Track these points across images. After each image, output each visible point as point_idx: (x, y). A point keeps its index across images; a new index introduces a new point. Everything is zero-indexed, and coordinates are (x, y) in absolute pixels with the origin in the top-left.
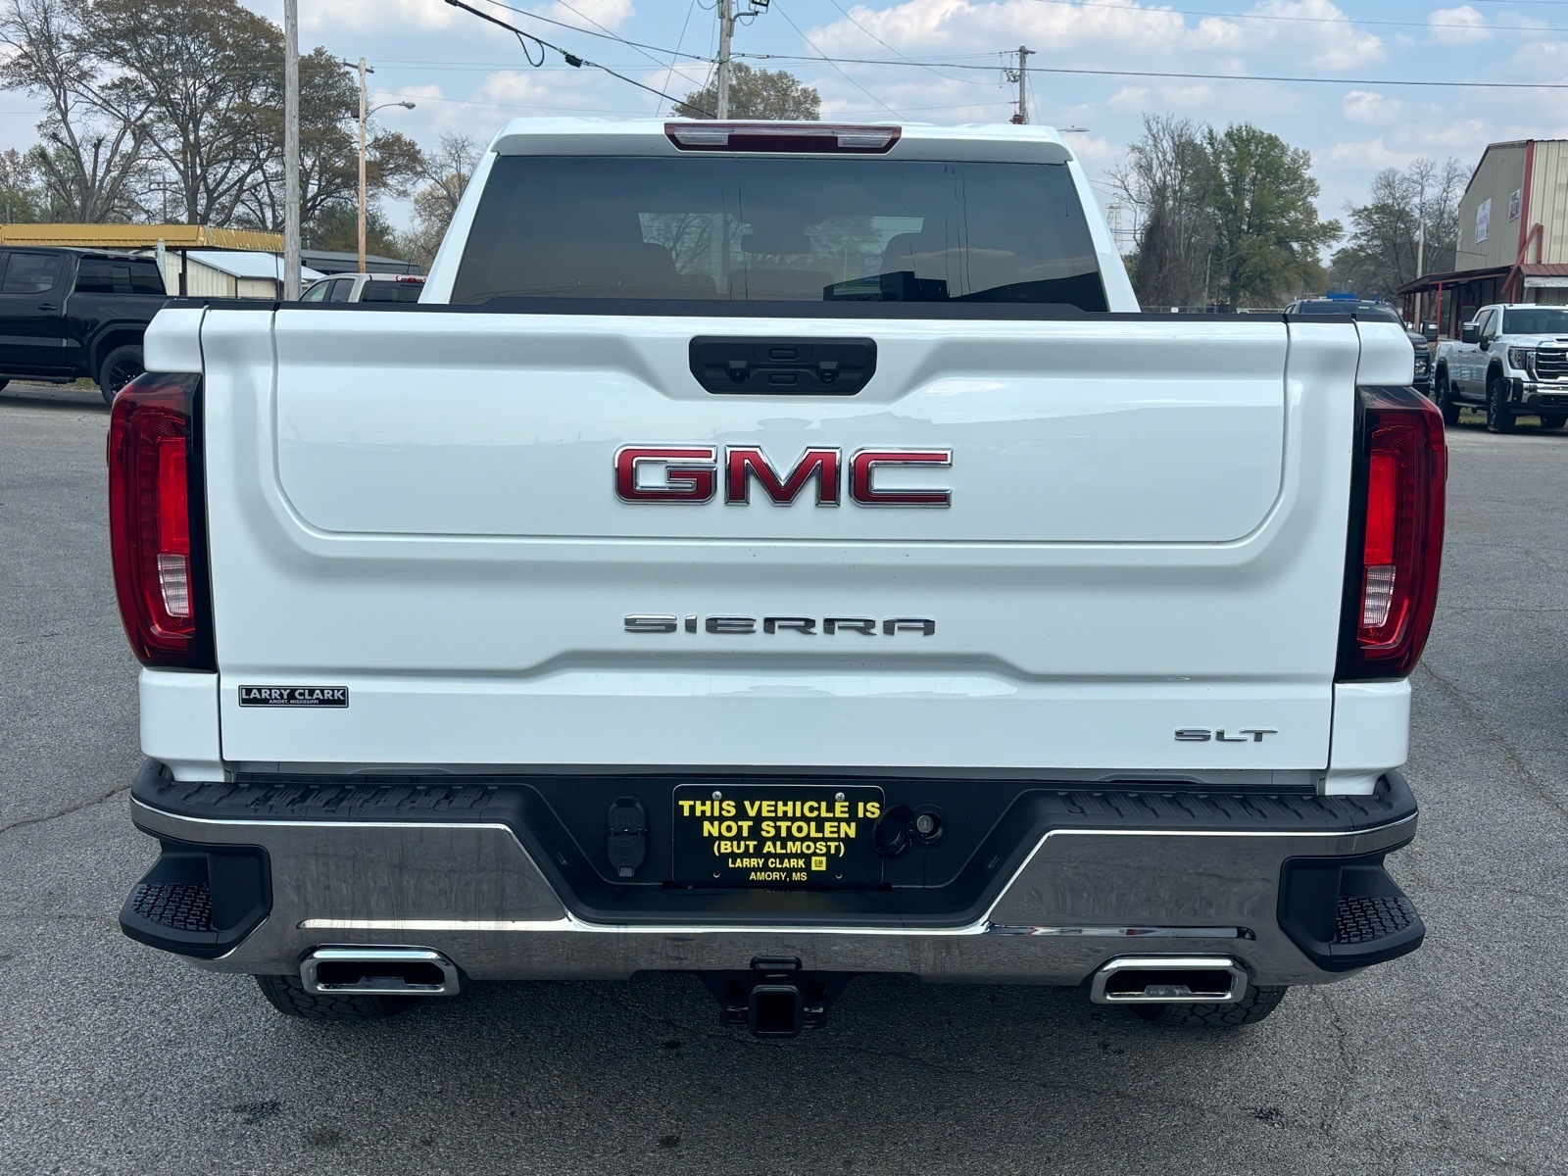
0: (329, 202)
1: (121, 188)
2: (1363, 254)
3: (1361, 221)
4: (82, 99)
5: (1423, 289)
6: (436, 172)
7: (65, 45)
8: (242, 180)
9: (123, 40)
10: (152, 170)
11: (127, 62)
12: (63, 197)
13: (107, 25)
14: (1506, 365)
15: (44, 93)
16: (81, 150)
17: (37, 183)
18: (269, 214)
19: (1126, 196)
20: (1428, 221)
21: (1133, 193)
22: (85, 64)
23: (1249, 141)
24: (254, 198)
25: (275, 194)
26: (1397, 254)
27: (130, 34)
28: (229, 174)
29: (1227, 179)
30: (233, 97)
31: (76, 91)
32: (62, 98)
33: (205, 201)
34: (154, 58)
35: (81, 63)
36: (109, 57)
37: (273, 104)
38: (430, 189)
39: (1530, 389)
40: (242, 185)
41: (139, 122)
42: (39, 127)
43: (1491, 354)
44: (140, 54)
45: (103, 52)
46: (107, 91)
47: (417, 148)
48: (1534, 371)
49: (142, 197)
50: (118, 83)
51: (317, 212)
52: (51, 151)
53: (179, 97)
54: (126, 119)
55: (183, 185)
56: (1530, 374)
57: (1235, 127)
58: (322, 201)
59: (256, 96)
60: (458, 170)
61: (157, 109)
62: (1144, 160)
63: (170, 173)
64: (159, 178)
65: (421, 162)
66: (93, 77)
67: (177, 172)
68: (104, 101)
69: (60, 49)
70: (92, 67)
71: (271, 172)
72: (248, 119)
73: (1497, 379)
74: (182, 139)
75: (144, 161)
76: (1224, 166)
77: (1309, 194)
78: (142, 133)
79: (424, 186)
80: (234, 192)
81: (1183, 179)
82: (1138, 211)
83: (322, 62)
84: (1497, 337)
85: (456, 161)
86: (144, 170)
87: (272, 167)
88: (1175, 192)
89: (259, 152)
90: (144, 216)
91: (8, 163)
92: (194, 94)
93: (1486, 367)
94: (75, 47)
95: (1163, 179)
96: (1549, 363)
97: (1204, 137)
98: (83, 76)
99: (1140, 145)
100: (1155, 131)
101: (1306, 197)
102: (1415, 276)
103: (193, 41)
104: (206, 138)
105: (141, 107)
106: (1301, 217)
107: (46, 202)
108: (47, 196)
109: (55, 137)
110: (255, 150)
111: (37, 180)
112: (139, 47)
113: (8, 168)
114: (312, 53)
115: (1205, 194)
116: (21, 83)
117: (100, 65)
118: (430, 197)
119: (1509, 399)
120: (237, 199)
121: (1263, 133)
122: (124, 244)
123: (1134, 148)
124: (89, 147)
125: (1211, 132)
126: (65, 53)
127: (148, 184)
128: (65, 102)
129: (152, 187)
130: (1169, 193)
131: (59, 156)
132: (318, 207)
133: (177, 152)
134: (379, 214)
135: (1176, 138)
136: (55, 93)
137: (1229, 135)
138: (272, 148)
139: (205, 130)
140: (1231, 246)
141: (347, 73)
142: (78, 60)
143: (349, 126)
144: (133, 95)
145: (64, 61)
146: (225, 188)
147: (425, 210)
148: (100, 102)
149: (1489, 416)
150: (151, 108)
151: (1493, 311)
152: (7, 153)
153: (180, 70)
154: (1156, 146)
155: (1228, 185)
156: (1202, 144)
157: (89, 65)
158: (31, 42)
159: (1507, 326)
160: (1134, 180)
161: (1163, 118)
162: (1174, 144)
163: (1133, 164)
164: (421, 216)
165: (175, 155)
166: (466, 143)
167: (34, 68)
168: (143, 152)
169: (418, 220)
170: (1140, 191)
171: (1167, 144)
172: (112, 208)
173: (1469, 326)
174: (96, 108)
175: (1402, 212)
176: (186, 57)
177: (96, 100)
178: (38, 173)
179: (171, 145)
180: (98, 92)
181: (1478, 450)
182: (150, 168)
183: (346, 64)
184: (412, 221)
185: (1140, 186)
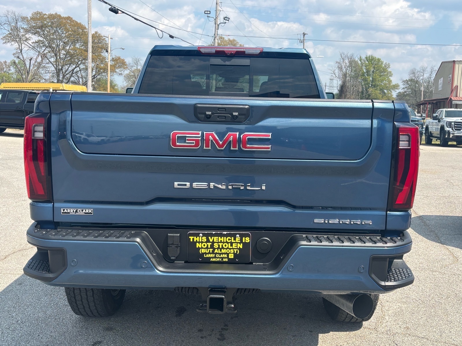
0: (99, 77)
1: (37, 72)
2: (406, 94)
3: (405, 84)
4: (26, 46)
5: (423, 104)
6: (130, 68)
7: (22, 31)
8: (73, 70)
9: (39, 29)
10: (46, 67)
11: (40, 35)
12: (20, 75)
13: (34, 25)
14: (445, 126)
15: (15, 44)
16: (26, 61)
17: (12, 71)
18: (81, 80)
19: (335, 76)
20: (425, 84)
21: (337, 75)
22: (27, 36)
23: (372, 60)
24: (76, 75)
25: (83, 74)
26: (416, 94)
27: (41, 27)
28: (69, 68)
29: (365, 71)
30: (71, 46)
31: (25, 44)
32: (21, 46)
33: (62, 76)
34: (48, 34)
35: (26, 36)
36: (35, 34)
37: (83, 48)
38: (129, 73)
39: (453, 134)
40: (73, 71)
41: (43, 53)
42: (13, 54)
43: (441, 123)
44: (43, 33)
45: (33, 33)
46: (34, 44)
47: (125, 61)
48: (454, 128)
49: (44, 75)
50: (37, 41)
51: (95, 80)
52: (17, 62)
53: (55, 46)
54: (39, 52)
55: (55, 72)
56: (452, 129)
57: (368, 56)
58: (96, 76)
59: (78, 46)
60: (137, 68)
61: (48, 49)
62: (340, 66)
63: (52, 68)
64: (49, 69)
65: (126, 65)
66: (30, 40)
67: (54, 68)
68: (33, 47)
69: (20, 32)
70: (29, 37)
71: (82, 68)
72: (75, 52)
73: (443, 131)
74: (55, 58)
75: (44, 65)
76: (364, 68)
77: (390, 76)
78: (44, 56)
79: (127, 72)
80: (70, 74)
81: (352, 71)
82: (338, 81)
83: (97, 36)
84: (443, 119)
85: (136, 65)
86: (44, 67)
87: (82, 66)
88: (349, 75)
89: (78, 62)
90: (44, 81)
91: (4, 65)
92: (59, 45)
93: (440, 127)
94: (25, 31)
95: (346, 71)
96: (459, 126)
97: (358, 59)
98: (27, 39)
99: (339, 61)
100: (343, 57)
101: (389, 77)
102: (421, 100)
103: (60, 29)
104: (63, 58)
105: (44, 48)
106: (387, 83)
107: (15, 76)
108: (15, 74)
109: (18, 57)
110: (77, 61)
111: (13, 70)
112: (43, 31)
113: (4, 66)
114: (94, 33)
115: (358, 76)
116: (8, 42)
117: (32, 37)
118: (128, 75)
119: (446, 137)
120: (71, 76)
121: (376, 58)
122: (38, 89)
123: (337, 62)
124: (28, 60)
125: (360, 57)
126: (22, 32)
127: (45, 71)
128: (21, 47)
129: (47, 72)
130: (348, 75)
131: (19, 63)
132: (96, 78)
133: (54, 62)
134: (114, 80)
135: (350, 59)
136: (18, 44)
137: (366, 58)
138: (82, 61)
139: (63, 55)
140: (366, 91)
141: (105, 39)
142: (26, 35)
143: (104, 54)
144: (42, 45)
145: (21, 35)
146: (68, 72)
147: (127, 79)
148: (32, 47)
149: (441, 142)
150: (46, 49)
151: (442, 111)
152: (4, 62)
153: (56, 38)
154: (343, 61)
155: (365, 73)
156: (357, 61)
157: (29, 36)
158: (12, 30)
159: (446, 115)
160: (337, 71)
161: (346, 53)
162: (349, 61)
163: (337, 67)
164: (126, 81)
165: (54, 63)
166: (139, 60)
167: (12, 37)
168: (44, 62)
169: (125, 82)
170: (339, 75)
171: (347, 61)
172: (35, 78)
173: (435, 115)
174: (31, 49)
175: (417, 81)
176: (57, 34)
177: (30, 46)
178: (13, 67)
179: (52, 60)
180: (31, 44)
181: (436, 152)
182: (46, 66)
183: (104, 36)
184: (123, 82)
185: (339, 73)
